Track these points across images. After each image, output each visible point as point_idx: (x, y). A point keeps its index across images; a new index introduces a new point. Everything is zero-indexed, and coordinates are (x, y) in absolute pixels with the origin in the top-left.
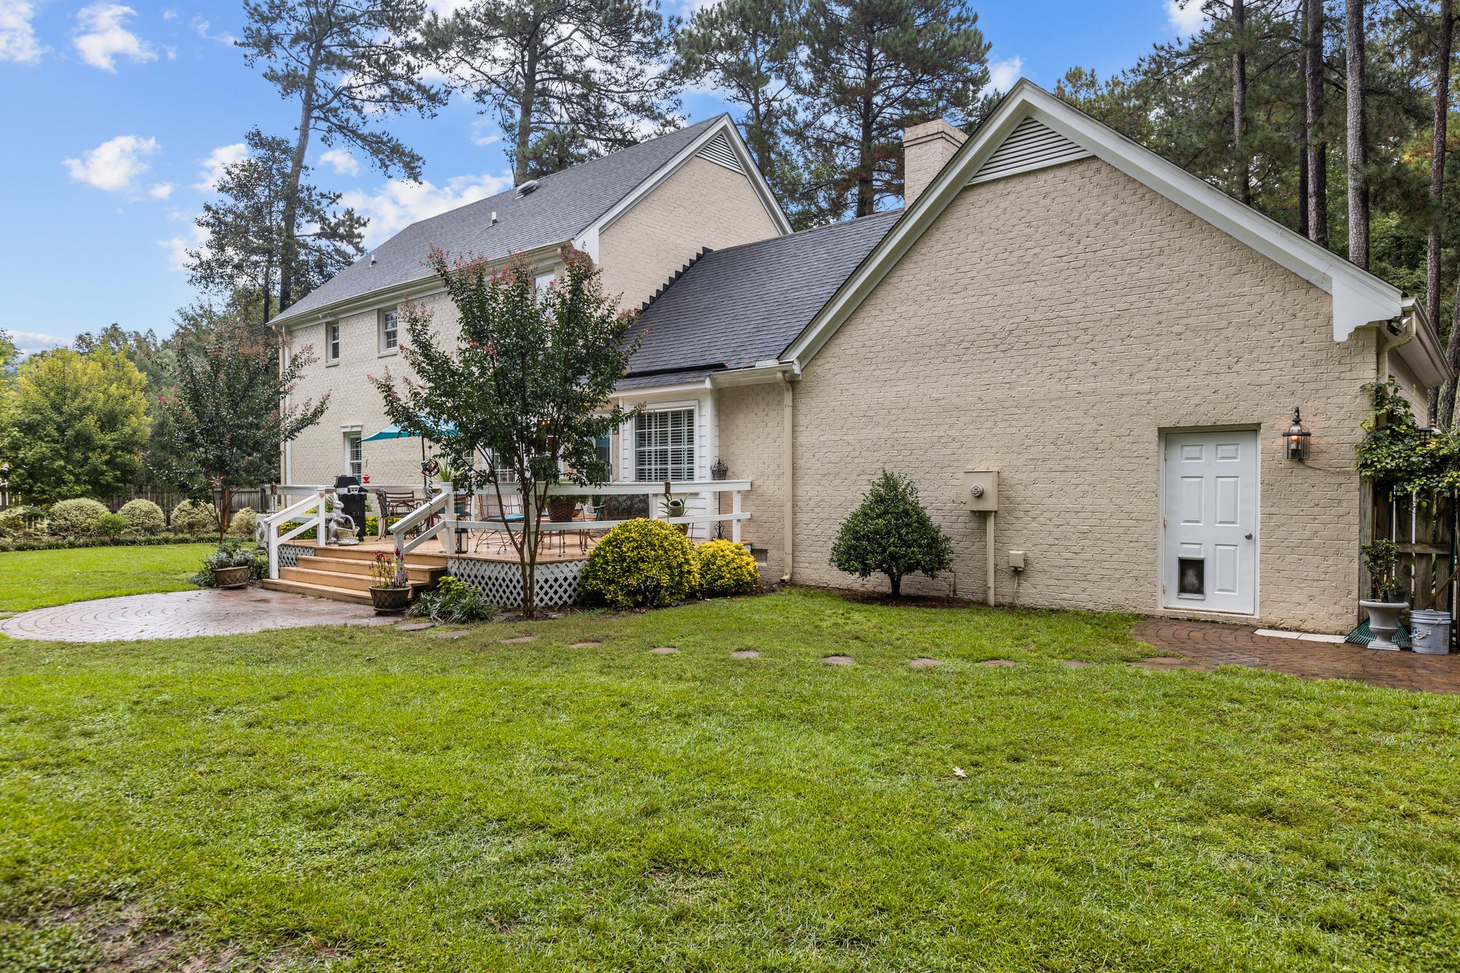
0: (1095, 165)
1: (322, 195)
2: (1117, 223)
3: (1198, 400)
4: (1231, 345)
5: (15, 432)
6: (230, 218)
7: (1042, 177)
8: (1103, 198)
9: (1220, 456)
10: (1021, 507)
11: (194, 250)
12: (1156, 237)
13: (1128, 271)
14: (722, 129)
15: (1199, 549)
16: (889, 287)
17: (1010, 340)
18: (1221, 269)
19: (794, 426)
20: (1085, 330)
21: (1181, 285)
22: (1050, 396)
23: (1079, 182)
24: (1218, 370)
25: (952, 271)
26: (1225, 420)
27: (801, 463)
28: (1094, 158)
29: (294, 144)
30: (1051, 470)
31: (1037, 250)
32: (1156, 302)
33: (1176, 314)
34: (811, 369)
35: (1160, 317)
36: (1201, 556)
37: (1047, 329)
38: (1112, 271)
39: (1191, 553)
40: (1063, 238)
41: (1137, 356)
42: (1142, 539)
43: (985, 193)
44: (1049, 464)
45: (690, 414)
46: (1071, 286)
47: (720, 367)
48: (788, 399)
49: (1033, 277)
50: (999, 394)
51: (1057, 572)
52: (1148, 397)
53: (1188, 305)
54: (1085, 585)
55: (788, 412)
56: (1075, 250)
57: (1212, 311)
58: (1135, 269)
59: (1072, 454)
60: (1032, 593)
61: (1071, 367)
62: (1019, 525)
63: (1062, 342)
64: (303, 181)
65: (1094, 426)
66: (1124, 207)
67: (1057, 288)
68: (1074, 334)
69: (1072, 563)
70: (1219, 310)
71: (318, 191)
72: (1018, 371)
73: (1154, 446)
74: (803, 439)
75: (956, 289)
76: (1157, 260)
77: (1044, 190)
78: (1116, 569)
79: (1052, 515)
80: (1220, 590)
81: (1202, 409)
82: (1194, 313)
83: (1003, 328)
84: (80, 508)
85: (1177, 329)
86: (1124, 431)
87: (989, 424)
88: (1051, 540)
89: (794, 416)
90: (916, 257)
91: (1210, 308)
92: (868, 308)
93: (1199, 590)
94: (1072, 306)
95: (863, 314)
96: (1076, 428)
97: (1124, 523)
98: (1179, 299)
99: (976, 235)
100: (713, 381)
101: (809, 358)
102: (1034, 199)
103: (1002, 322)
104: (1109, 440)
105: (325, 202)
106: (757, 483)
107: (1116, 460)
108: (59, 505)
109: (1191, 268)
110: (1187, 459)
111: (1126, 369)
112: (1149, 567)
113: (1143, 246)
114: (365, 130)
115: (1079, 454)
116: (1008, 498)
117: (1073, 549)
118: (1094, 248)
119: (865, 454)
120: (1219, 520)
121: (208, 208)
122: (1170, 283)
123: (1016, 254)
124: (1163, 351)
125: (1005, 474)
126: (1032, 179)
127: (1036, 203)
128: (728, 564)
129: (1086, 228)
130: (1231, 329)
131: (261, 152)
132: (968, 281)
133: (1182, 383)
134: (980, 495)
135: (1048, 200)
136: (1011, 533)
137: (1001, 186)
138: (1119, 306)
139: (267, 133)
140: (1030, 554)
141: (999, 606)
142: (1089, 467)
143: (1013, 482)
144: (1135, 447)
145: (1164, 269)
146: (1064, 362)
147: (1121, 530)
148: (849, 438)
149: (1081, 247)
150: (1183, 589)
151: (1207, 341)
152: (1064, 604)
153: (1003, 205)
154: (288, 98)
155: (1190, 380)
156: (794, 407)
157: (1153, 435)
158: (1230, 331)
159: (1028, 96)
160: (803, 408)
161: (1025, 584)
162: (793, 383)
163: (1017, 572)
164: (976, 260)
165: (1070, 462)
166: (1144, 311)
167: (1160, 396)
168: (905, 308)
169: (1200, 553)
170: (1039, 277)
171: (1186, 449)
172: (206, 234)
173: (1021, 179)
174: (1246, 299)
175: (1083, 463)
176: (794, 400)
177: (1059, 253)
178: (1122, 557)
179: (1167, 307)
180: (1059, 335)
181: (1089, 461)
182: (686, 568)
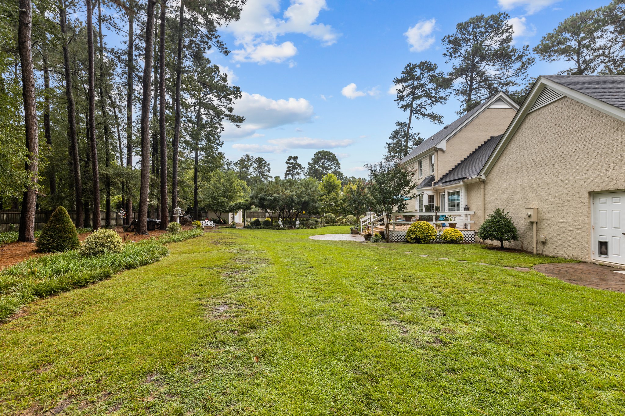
0: (566, 99)
1: (415, 134)
2: (573, 118)
3: (602, 181)
4: (614, 159)
5: (341, 201)
6: (392, 145)
7: (550, 106)
8: (569, 110)
9: (613, 202)
10: (545, 221)
11: (384, 154)
12: (586, 121)
13: (577, 135)
14: (500, 96)
15: (606, 238)
16: (507, 149)
17: (541, 163)
18: (610, 130)
19: (484, 195)
20: (564, 158)
21: (595, 138)
22: (553, 182)
23: (561, 106)
24: (609, 169)
25: (524, 142)
26: (612, 188)
27: (486, 206)
28: (565, 97)
29: (407, 122)
30: (554, 208)
31: (548, 132)
32: (587, 145)
33: (593, 149)
34: (488, 177)
35: (588, 151)
36: (607, 241)
37: (552, 159)
38: (572, 136)
39: (603, 240)
40: (556, 127)
41: (581, 166)
42: (583, 233)
43: (533, 115)
44: (553, 206)
45: (459, 192)
46: (559, 143)
47: (465, 178)
48: (482, 186)
49: (547, 141)
50: (538, 182)
51: (556, 244)
52: (584, 181)
53: (598, 145)
54: (565, 249)
55: (482, 190)
56: (560, 130)
57: (607, 147)
58: (579, 134)
59: (560, 202)
60: (549, 250)
61: (559, 171)
62: (544, 227)
63: (557, 163)
64: (410, 132)
65: (567, 192)
66: (575, 112)
67: (555, 144)
68: (560, 159)
69: (560, 241)
70: (610, 146)
71: (414, 133)
72: (543, 174)
73: (587, 199)
74: (487, 199)
75: (526, 148)
76: (587, 130)
77: (550, 111)
78: (574, 244)
79: (554, 224)
80: (614, 254)
81: (603, 184)
82: (600, 148)
83: (539, 160)
84: (351, 217)
85: (594, 154)
86: (577, 193)
87: (535, 192)
88: (554, 232)
89: (484, 191)
90: (514, 139)
91: (606, 146)
92: (502, 157)
93: (606, 254)
94: (559, 150)
95: (501, 159)
96: (561, 193)
97: (577, 227)
98: (595, 143)
99: (531, 129)
100: (464, 182)
101: (487, 174)
102: (547, 114)
103: (538, 158)
104: (572, 196)
105: (416, 136)
106: (476, 212)
107: (574, 204)
108: (348, 216)
109: (599, 132)
110: (601, 203)
111: (577, 171)
112: (586, 244)
113: (582, 125)
114: (426, 113)
115: (562, 202)
116: (540, 217)
117: (561, 236)
118: (566, 128)
119: (502, 203)
120: (613, 227)
121: (387, 144)
122: (592, 138)
123: (542, 134)
124: (590, 163)
125: (540, 209)
126: (546, 108)
127: (548, 116)
128: (449, 235)
129: (564, 122)
130: (614, 152)
131: (399, 127)
132: (528, 145)
133: (597, 174)
134: (530, 216)
135: (552, 114)
136: (541, 230)
137: (538, 112)
138: (575, 148)
139: (400, 122)
140: (547, 237)
141: (537, 254)
142: (565, 207)
143: (542, 212)
144: (580, 199)
145: (589, 133)
146: (557, 170)
147: (576, 230)
148: (498, 198)
149: (562, 128)
150: (601, 253)
151: (605, 158)
152: (558, 255)
153: (538, 118)
154: (405, 111)
155: (599, 173)
156: (484, 189)
157: (586, 195)
158: (613, 154)
159: (543, 81)
160: (486, 189)
161: (546, 247)
162: (484, 182)
163: (544, 243)
164: (530, 137)
165: (559, 205)
166: (583, 149)
167: (589, 180)
168: (511, 156)
169: (606, 240)
170: (549, 141)
171: (601, 199)
172: (387, 150)
173: (544, 108)
174: (619, 141)
175: (563, 205)
176: (484, 187)
177: (555, 132)
178: (577, 239)
179: (591, 147)
180: (555, 160)
181: (566, 204)
182: (429, 234)
